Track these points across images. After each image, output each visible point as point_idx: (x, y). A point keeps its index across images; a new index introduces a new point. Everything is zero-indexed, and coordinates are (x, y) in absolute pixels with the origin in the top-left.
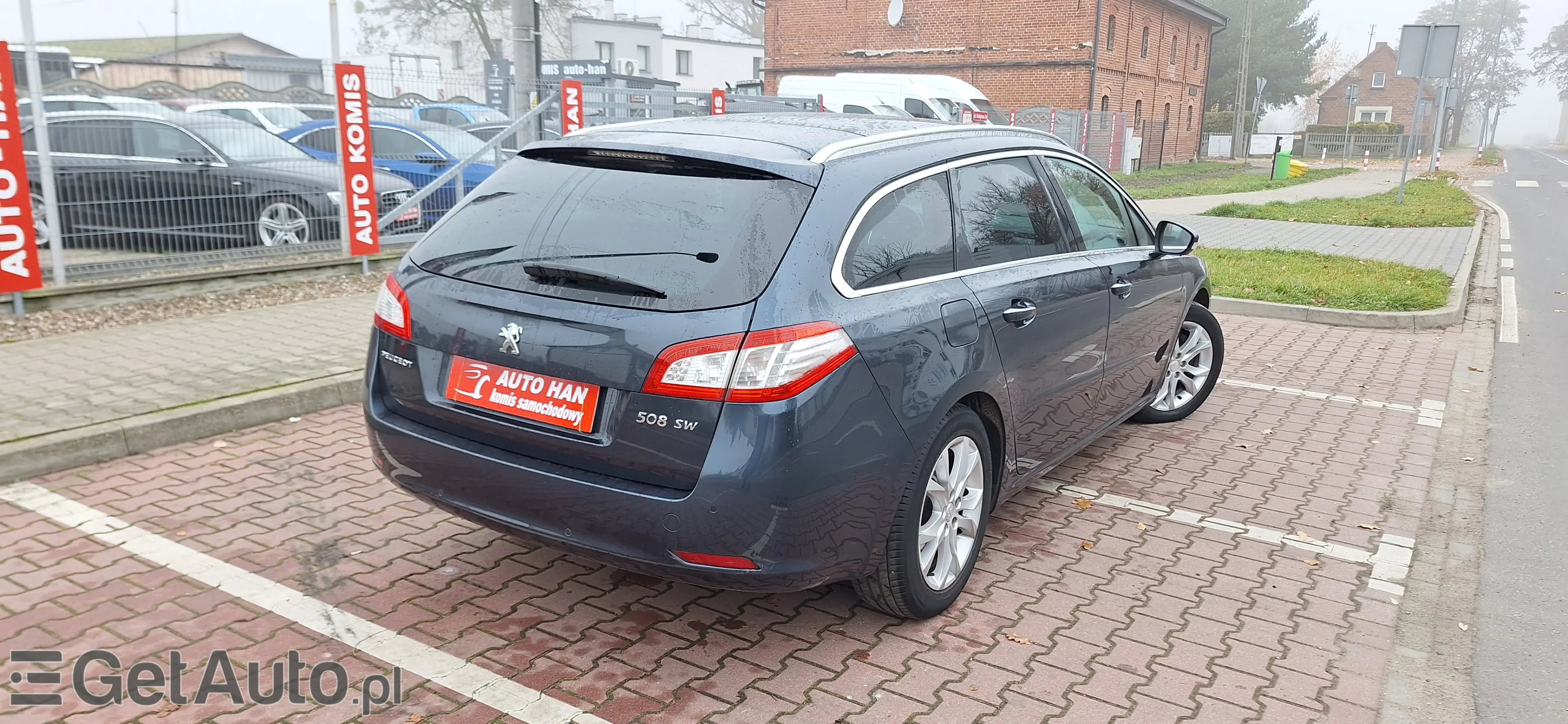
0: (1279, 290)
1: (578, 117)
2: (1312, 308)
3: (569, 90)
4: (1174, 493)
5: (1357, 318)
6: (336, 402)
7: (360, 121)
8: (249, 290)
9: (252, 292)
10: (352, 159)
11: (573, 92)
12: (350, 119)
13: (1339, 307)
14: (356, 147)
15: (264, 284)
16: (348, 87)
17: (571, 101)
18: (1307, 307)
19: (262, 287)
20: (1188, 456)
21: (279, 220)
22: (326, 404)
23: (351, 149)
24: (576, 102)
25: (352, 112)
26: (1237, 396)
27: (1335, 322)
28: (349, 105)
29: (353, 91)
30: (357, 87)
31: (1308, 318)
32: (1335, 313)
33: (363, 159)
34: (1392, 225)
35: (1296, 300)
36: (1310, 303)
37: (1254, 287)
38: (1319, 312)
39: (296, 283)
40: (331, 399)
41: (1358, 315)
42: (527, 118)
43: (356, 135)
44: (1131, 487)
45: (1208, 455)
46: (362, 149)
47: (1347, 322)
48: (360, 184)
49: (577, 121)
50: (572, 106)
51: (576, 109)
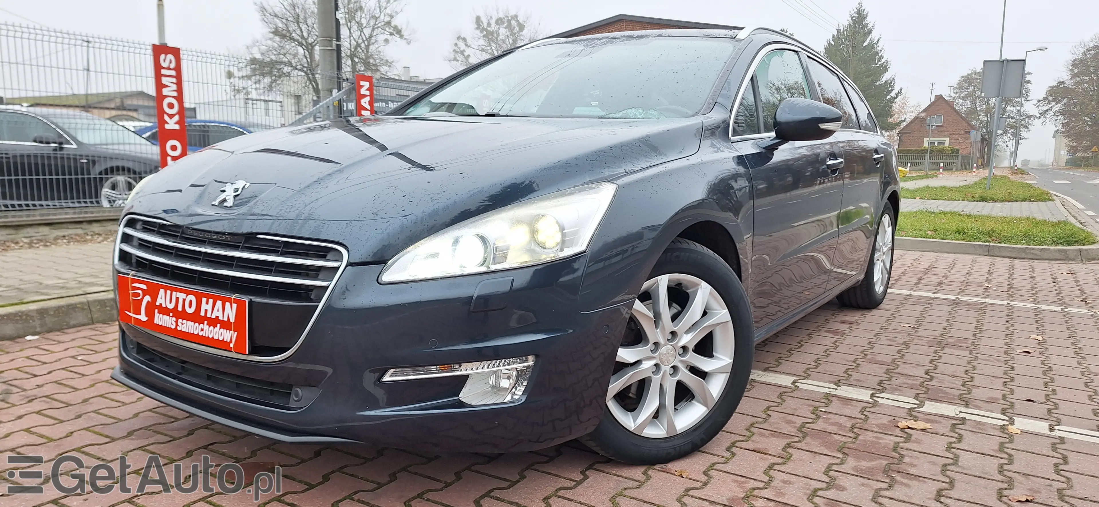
0: (958, 232)
1: (369, 104)
2: (991, 244)
3: (362, 83)
4: (998, 399)
5: (1032, 251)
6: (86, 321)
7: (175, 94)
8: (64, 237)
9: (67, 238)
10: (167, 127)
11: (366, 84)
12: (165, 92)
13: (1015, 243)
14: (171, 116)
15: (80, 231)
16: (165, 65)
17: (364, 91)
18: (988, 244)
19: (77, 235)
20: (979, 361)
21: (118, 191)
22: (72, 322)
23: (166, 118)
24: (368, 93)
25: (167, 86)
26: (980, 309)
27: (1013, 256)
28: (165, 80)
29: (168, 68)
30: (173, 66)
31: (989, 252)
32: (1014, 248)
33: (177, 127)
34: (994, 201)
35: (976, 239)
36: (989, 241)
37: (935, 231)
38: (999, 247)
39: (110, 231)
40: (80, 317)
41: (1033, 249)
42: (326, 103)
43: (171, 106)
44: (947, 393)
45: (998, 360)
46: (176, 118)
47: (1024, 255)
48: (174, 148)
49: (369, 108)
50: (365, 96)
51: (368, 99)
